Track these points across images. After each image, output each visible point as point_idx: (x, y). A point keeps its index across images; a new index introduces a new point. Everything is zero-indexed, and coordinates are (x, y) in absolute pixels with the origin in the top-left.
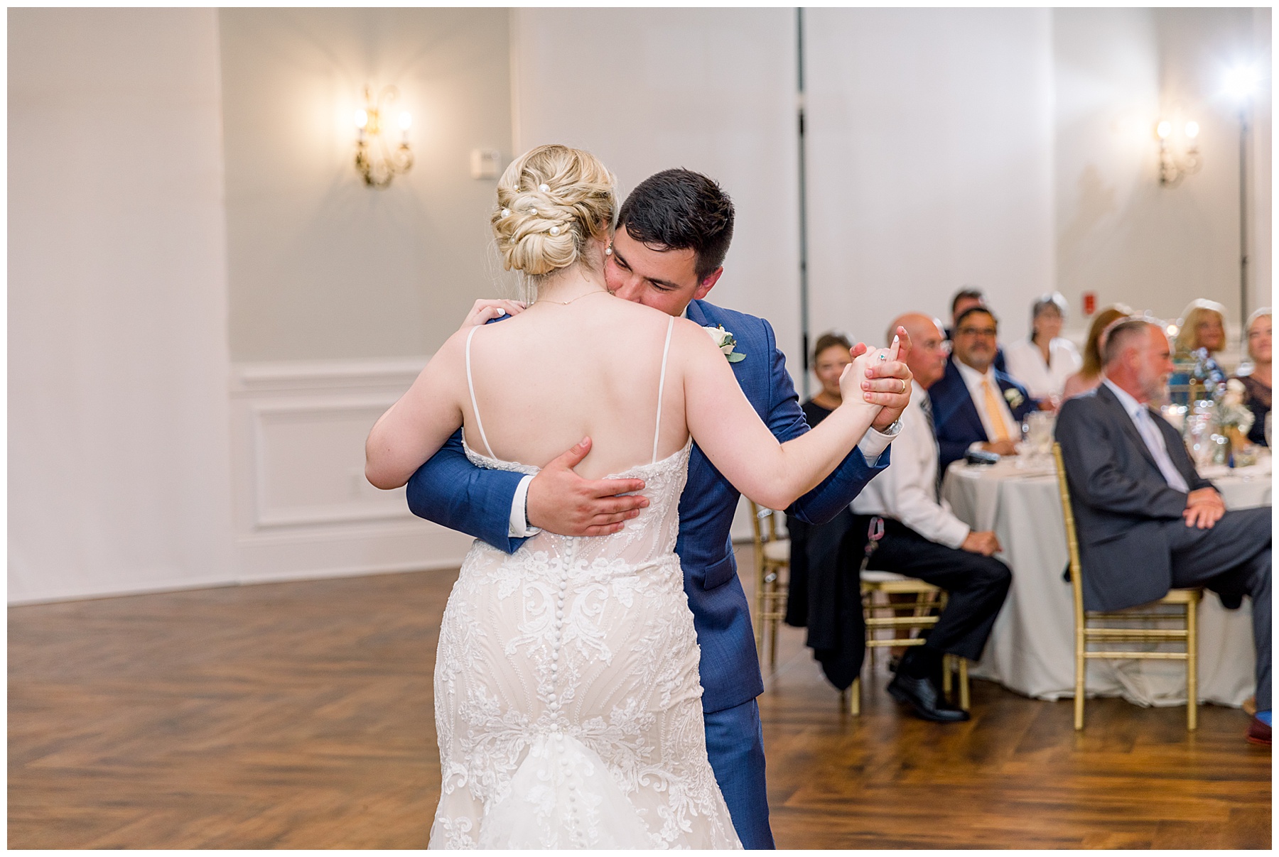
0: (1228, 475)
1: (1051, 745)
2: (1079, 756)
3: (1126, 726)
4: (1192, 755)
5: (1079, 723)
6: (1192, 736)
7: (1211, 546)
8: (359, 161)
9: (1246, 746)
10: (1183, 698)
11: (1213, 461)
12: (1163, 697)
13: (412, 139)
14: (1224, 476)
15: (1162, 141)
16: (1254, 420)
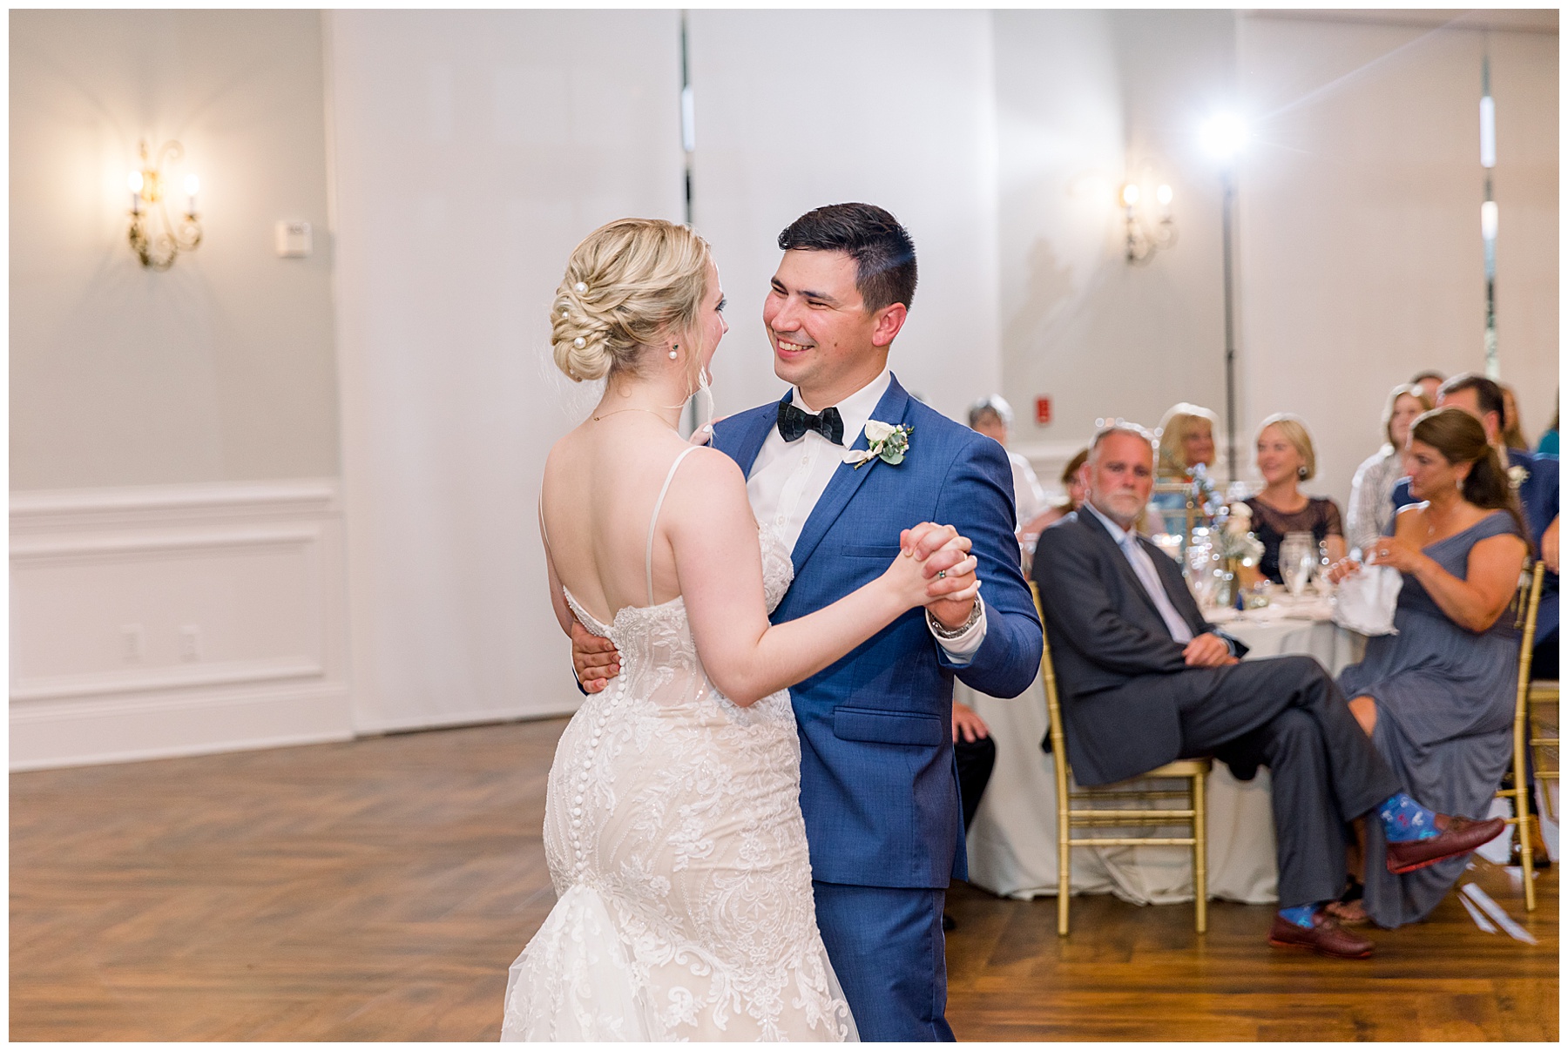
0: (1235, 620)
1: (1034, 954)
2: (1065, 967)
3: (1122, 929)
4: (1202, 963)
5: (1063, 928)
6: (1201, 940)
7: (1221, 706)
8: (134, 235)
9: (1269, 951)
10: (1188, 894)
11: (1217, 603)
12: (1163, 893)
13: (199, 208)
14: (1233, 620)
15: (1129, 208)
16: (1263, 551)
